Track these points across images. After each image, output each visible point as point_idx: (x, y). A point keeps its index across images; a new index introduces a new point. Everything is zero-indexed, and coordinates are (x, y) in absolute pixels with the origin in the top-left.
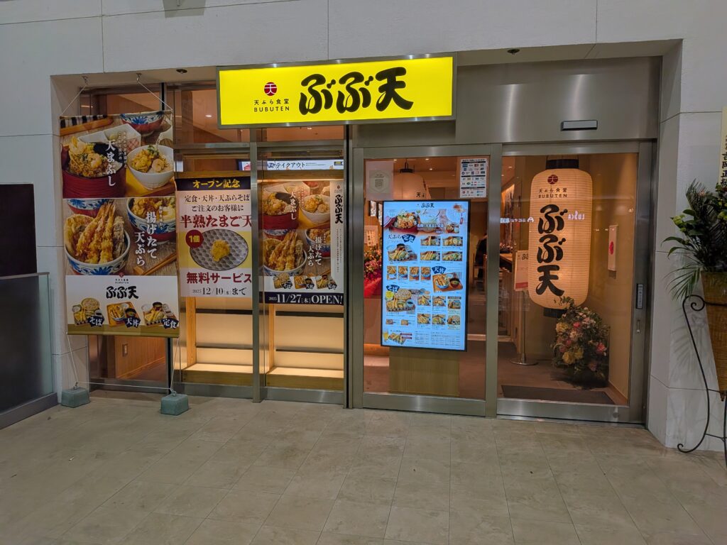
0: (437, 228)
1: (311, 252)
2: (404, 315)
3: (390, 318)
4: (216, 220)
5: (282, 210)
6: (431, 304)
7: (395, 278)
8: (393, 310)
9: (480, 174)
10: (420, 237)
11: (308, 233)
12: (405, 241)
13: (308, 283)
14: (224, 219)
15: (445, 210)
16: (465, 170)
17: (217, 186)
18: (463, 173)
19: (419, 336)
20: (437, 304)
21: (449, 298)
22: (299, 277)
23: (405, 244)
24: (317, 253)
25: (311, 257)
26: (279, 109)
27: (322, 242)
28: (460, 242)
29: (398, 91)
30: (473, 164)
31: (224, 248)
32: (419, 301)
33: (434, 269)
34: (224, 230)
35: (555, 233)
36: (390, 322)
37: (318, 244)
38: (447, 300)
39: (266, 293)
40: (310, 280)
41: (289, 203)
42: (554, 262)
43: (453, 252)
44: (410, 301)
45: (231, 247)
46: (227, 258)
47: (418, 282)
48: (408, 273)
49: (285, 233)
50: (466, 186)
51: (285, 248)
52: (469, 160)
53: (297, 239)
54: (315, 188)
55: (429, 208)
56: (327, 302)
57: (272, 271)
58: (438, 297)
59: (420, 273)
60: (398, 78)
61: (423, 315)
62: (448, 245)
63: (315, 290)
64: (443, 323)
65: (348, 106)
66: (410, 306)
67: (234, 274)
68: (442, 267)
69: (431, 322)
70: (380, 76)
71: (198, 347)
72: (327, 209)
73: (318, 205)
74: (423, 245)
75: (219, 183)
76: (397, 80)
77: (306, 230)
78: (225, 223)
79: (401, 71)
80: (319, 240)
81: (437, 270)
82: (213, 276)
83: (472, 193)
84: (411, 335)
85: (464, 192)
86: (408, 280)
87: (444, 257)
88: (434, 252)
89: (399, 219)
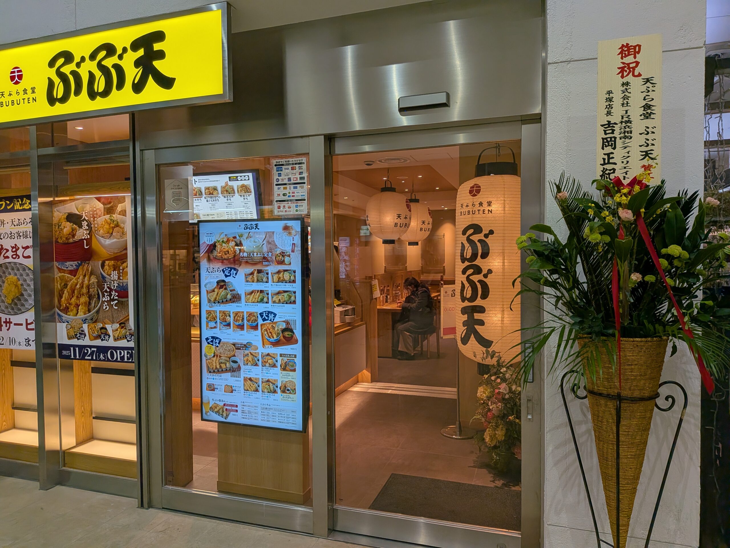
0: (264, 258)
1: (106, 291)
2: (227, 379)
3: (211, 382)
4: (7, 251)
5: (73, 236)
6: (260, 363)
7: (215, 327)
8: (214, 371)
9: (299, 181)
10: (243, 270)
11: (103, 266)
12: (226, 276)
13: (103, 334)
14: (15, 248)
15: (273, 233)
16: (280, 175)
17: (8, 208)
18: (278, 180)
19: (246, 408)
20: (267, 365)
21: (281, 355)
22: (92, 325)
23: (227, 280)
24: (113, 293)
25: (105, 299)
26: (26, 101)
27: (119, 278)
28: (292, 278)
29: (157, 64)
30: (290, 167)
31: (16, 286)
32: (246, 358)
33: (261, 315)
34: (15, 263)
35: (479, 261)
36: (212, 388)
37: (113, 281)
38: (279, 359)
39: (58, 344)
40: (106, 329)
41: (81, 226)
42: (479, 302)
43: (285, 292)
44: (233, 358)
45: (22, 285)
46: (19, 300)
47: (242, 332)
48: (231, 320)
49: (78, 266)
50: (282, 198)
51: (78, 286)
52: (283, 161)
53: (92, 274)
54: (109, 206)
55: (253, 230)
56: (126, 360)
57: (65, 316)
58: (268, 355)
59: (245, 321)
60: (157, 47)
61: (250, 379)
62: (278, 282)
63: (111, 343)
64: (275, 392)
65: (99, 91)
66: (235, 366)
67: (27, 320)
68: (272, 313)
69: (260, 389)
70: (135, 46)
71: (14, 408)
72: (123, 234)
73: (113, 228)
74: (247, 281)
75: (9, 205)
76: (155, 49)
77: (100, 262)
78: (16, 255)
79: (159, 36)
80: (114, 275)
81: (266, 316)
82: (6, 322)
83: (289, 208)
84: (237, 406)
85: (279, 207)
86: (230, 331)
87: (274, 299)
88: (262, 291)
89: (218, 247)
